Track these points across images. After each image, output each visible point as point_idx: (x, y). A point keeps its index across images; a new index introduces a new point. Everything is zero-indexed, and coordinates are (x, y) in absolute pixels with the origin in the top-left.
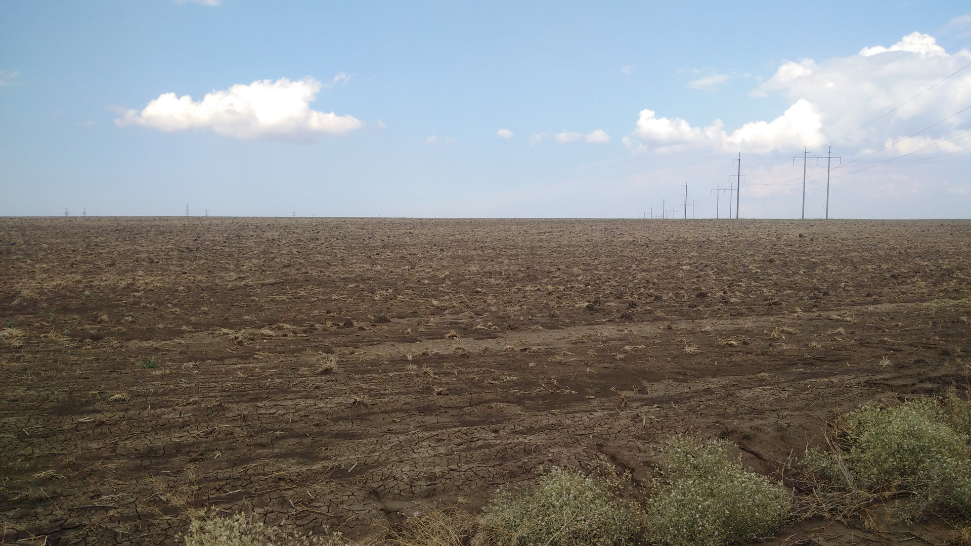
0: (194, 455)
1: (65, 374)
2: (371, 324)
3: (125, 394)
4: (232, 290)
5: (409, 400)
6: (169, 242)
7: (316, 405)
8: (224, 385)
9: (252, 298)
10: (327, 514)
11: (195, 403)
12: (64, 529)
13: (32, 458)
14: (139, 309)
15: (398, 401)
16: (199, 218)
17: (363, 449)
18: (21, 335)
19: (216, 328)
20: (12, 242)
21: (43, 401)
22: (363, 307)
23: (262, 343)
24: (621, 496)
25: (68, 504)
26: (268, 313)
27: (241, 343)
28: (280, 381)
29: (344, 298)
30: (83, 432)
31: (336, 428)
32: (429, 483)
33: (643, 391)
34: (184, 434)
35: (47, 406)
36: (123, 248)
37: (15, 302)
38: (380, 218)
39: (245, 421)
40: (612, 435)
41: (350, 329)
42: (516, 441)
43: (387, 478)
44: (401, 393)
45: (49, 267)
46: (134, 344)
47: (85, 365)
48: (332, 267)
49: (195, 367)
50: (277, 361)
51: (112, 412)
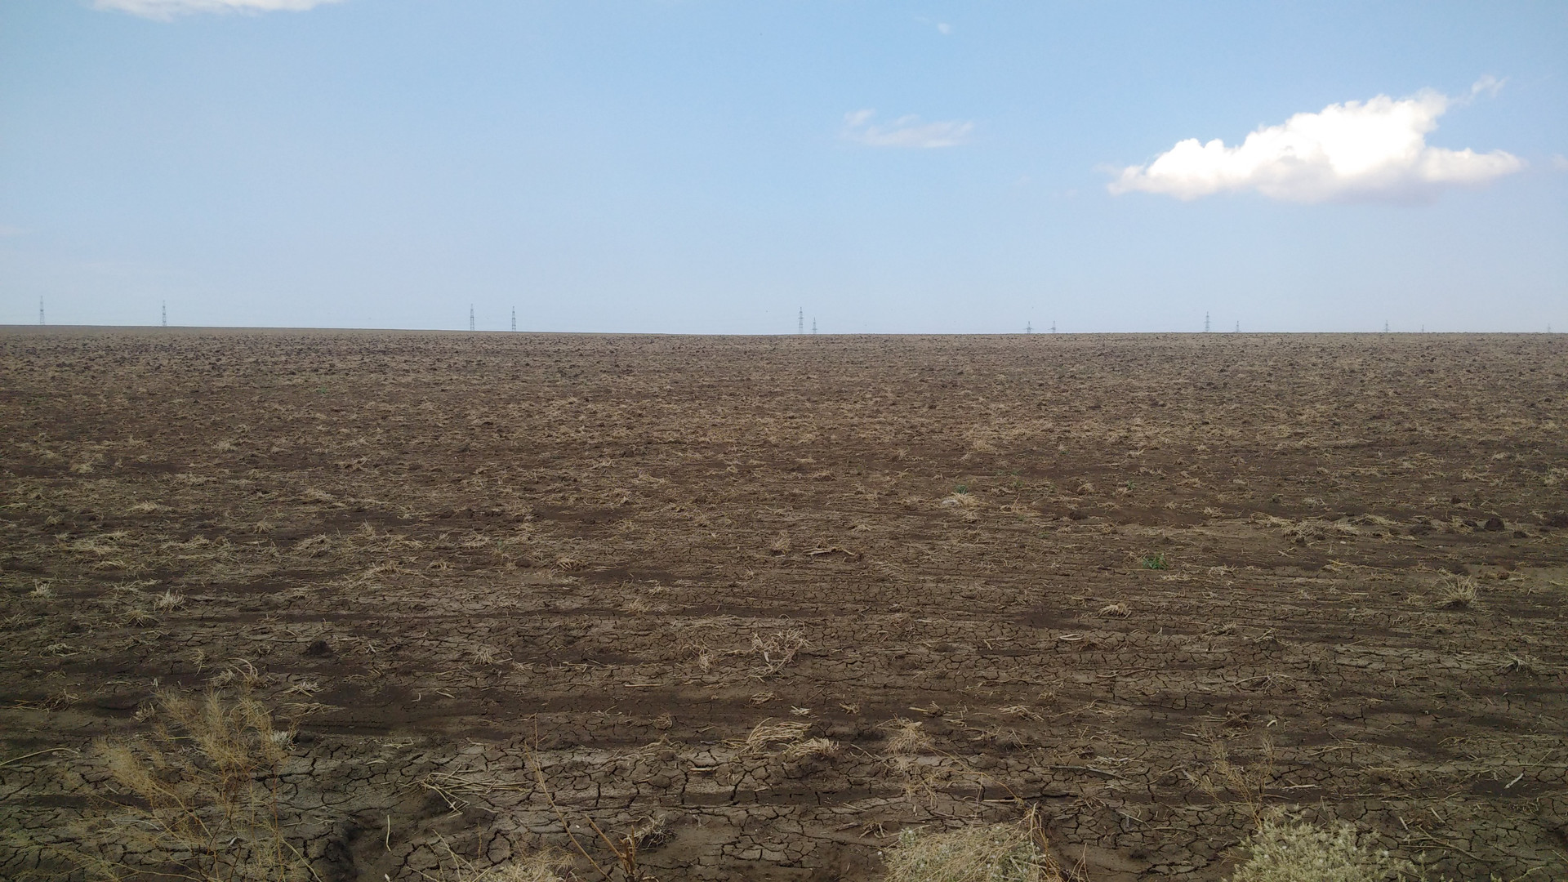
0: (1234, 717)
1: (1035, 566)
2: (1539, 527)
3: (1123, 605)
4: (1283, 454)
6: (1179, 374)
7: (1439, 662)
8: (1278, 608)
9: (1319, 469)
10: (1467, 853)
11: (1232, 632)
12: (1046, 796)
13: (997, 684)
14: (1138, 478)
16: (1226, 335)
17: (1534, 752)
18: (975, 504)
19: (1261, 514)
20: (958, 371)
21: (1008, 603)
22: (1522, 496)
23: (1339, 545)
25: (1050, 759)
26: (1346, 495)
27: (1301, 542)
28: (1373, 612)
29: (1485, 477)
30: (1064, 656)
31: (1478, 708)
34: (1216, 680)
35: (1013, 610)
36: (1111, 381)
37: (966, 457)
38: (1551, 334)
39: (1316, 673)
41: (1499, 534)
45: (1008, 408)
46: (1132, 530)
47: (1064, 555)
48: (1461, 422)
49: (1229, 574)
50: (1365, 579)
51: (1107, 631)
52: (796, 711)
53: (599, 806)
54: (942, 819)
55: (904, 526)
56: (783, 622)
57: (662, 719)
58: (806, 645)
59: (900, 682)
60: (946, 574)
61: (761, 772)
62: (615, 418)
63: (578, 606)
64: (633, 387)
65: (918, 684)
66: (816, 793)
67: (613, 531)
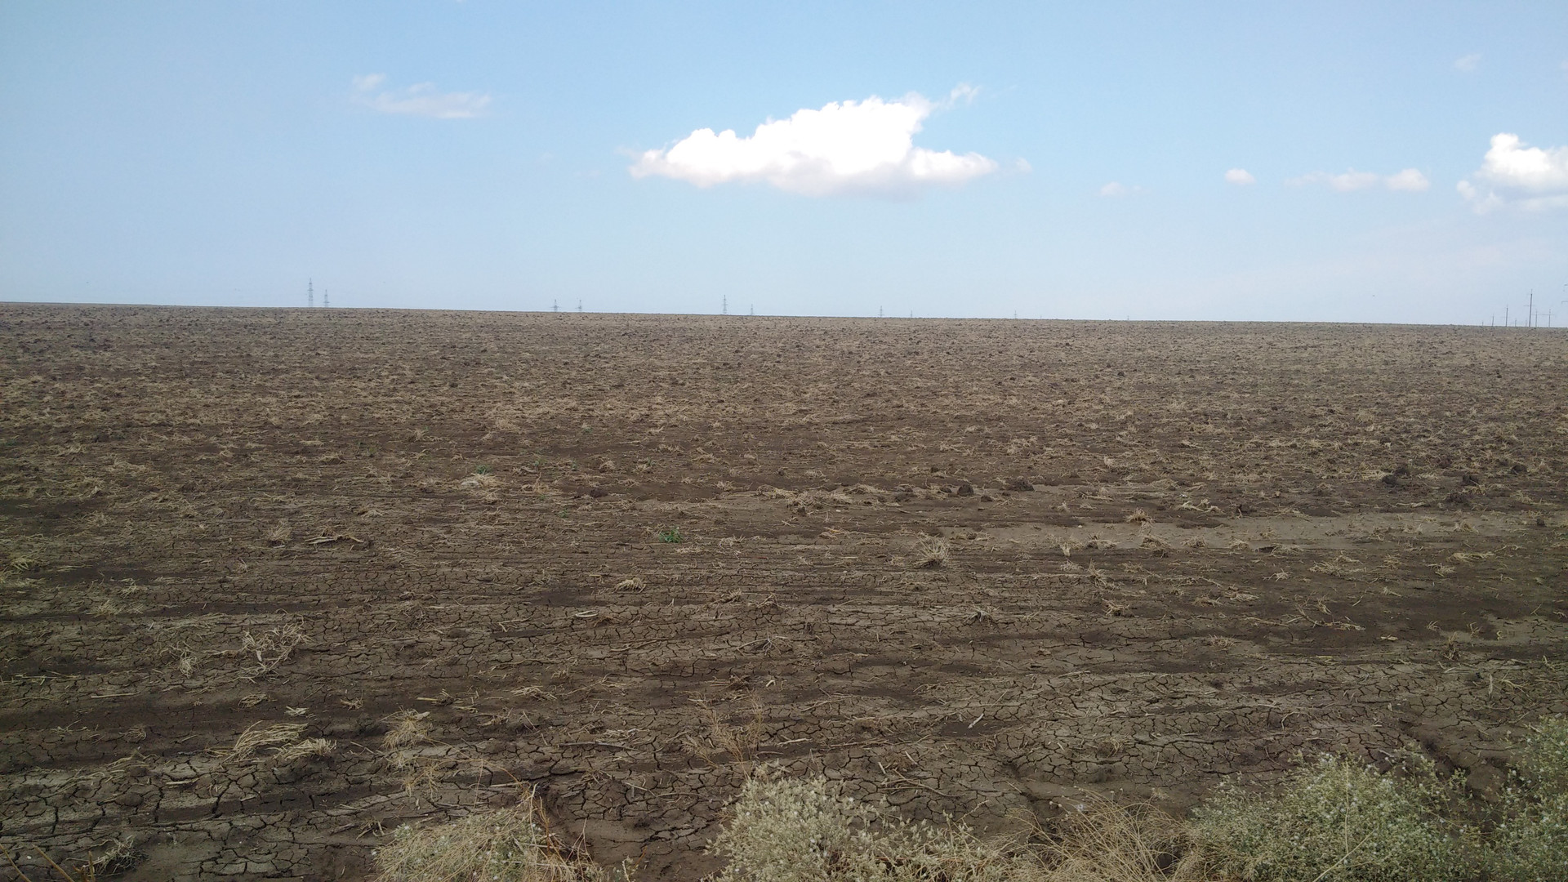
0: (737, 680)
1: (555, 545)
2: (1002, 492)
3: (638, 579)
4: (790, 430)
5: (1066, 621)
6: (698, 354)
7: (916, 617)
8: (778, 574)
9: (819, 443)
10: (937, 790)
11: (738, 599)
12: (554, 775)
13: (510, 666)
14: (657, 454)
15: (1047, 621)
16: (741, 317)
17: (992, 693)
18: (495, 485)
19: (767, 487)
20: (482, 349)
21: (526, 583)
22: (989, 463)
23: (834, 513)
24: (1443, 814)
25: (561, 738)
26: (842, 467)
27: (802, 512)
28: (861, 574)
29: (959, 448)
30: (579, 633)
31: (948, 656)
32: (1101, 759)
33: (1489, 633)
34: (722, 646)
35: (531, 590)
36: (635, 360)
37: (487, 436)
38: (1017, 320)
39: (811, 633)
40: (1430, 708)
41: (969, 499)
42: (1253, 704)
43: (1032, 744)
44: (1051, 608)
45: (532, 387)
46: (650, 506)
47: (584, 533)
48: (940, 399)
49: (738, 545)
50: (856, 544)
51: (622, 606)
52: (291, 711)
53: (56, 833)
54: (445, 809)
55: (419, 509)
56: (279, 617)
57: (134, 731)
58: (305, 640)
59: (409, 672)
60: (462, 558)
61: (249, 780)
62: (88, 398)
63: (36, 611)
64: (111, 363)
65: (427, 673)
66: (310, 797)
67: (81, 525)
